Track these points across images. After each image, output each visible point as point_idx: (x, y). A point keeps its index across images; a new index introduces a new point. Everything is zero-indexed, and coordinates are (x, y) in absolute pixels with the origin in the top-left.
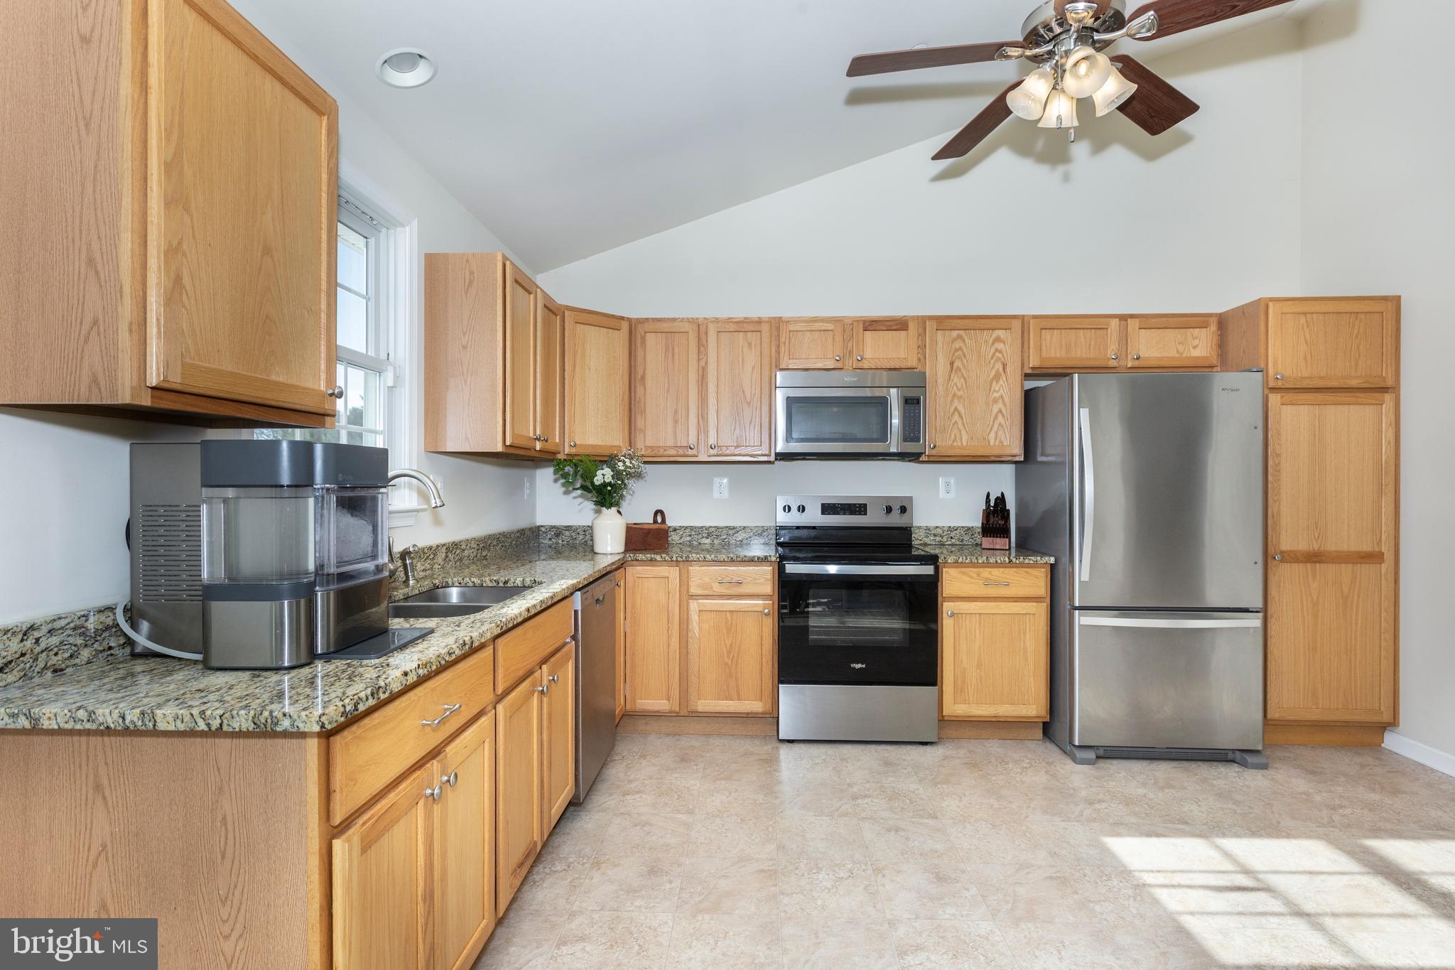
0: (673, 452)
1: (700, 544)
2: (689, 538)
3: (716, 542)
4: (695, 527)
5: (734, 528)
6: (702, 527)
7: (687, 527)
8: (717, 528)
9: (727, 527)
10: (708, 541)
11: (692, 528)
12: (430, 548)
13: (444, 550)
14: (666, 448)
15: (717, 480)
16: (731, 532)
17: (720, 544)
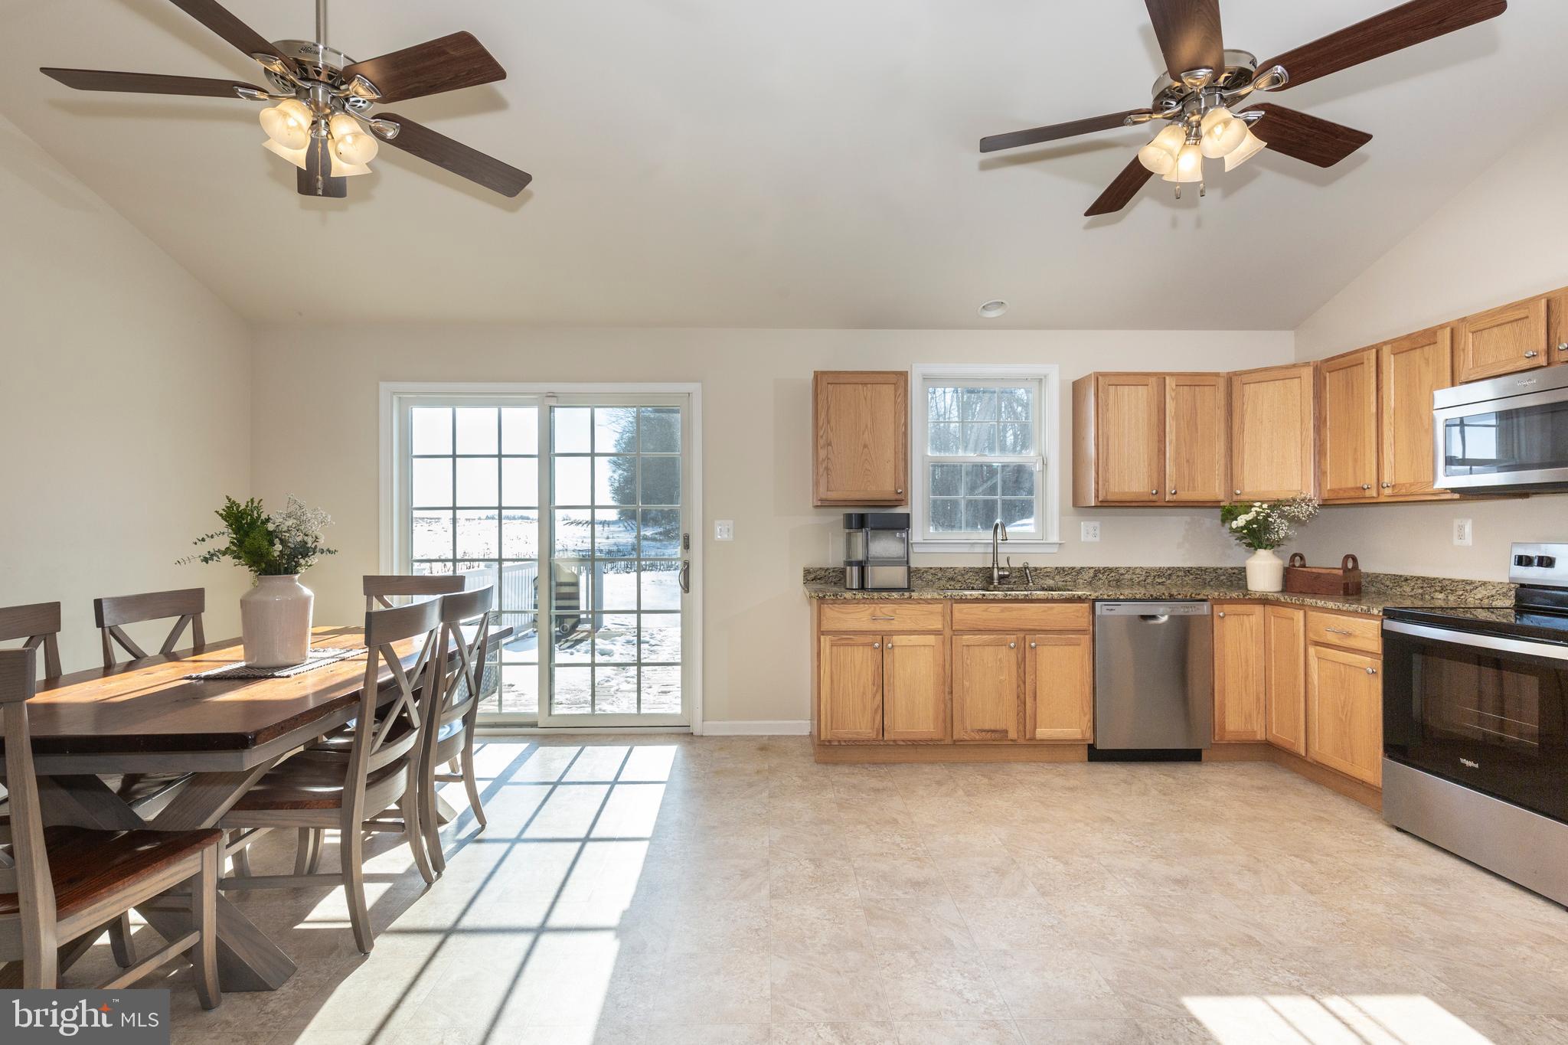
0: (1352, 494)
1: (1433, 598)
2: (1420, 591)
3: (1452, 598)
4: (1428, 579)
5: (1472, 583)
6: (1434, 579)
7: (1418, 578)
8: (1453, 581)
9: (1463, 581)
10: (1441, 596)
11: (1424, 579)
12: (1073, 568)
13: (1092, 571)
14: (1345, 490)
15: (1457, 522)
16: (1468, 588)
17: (1455, 601)
